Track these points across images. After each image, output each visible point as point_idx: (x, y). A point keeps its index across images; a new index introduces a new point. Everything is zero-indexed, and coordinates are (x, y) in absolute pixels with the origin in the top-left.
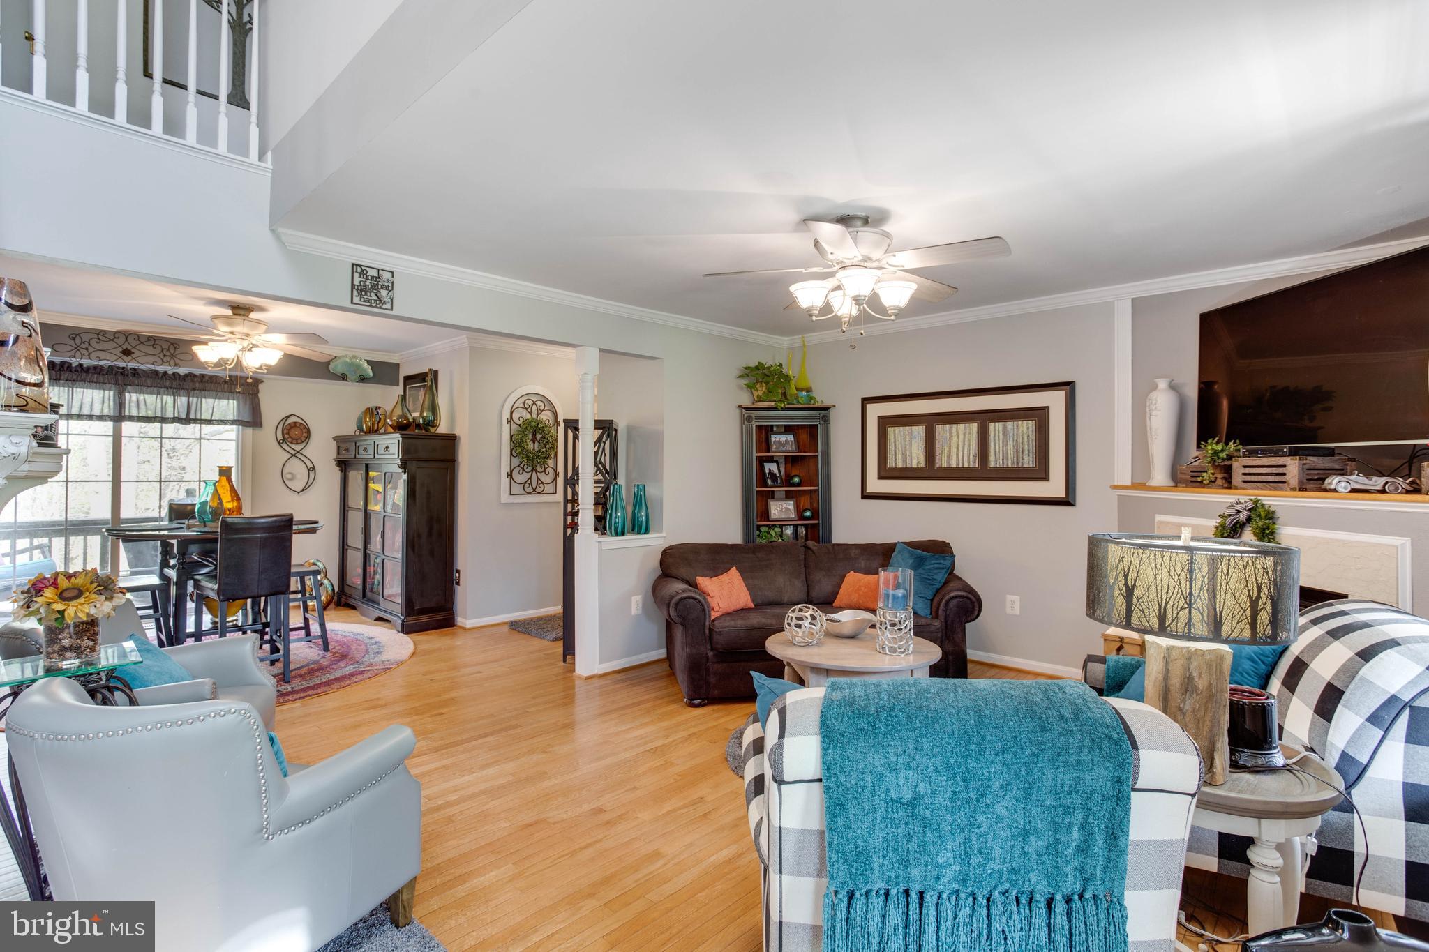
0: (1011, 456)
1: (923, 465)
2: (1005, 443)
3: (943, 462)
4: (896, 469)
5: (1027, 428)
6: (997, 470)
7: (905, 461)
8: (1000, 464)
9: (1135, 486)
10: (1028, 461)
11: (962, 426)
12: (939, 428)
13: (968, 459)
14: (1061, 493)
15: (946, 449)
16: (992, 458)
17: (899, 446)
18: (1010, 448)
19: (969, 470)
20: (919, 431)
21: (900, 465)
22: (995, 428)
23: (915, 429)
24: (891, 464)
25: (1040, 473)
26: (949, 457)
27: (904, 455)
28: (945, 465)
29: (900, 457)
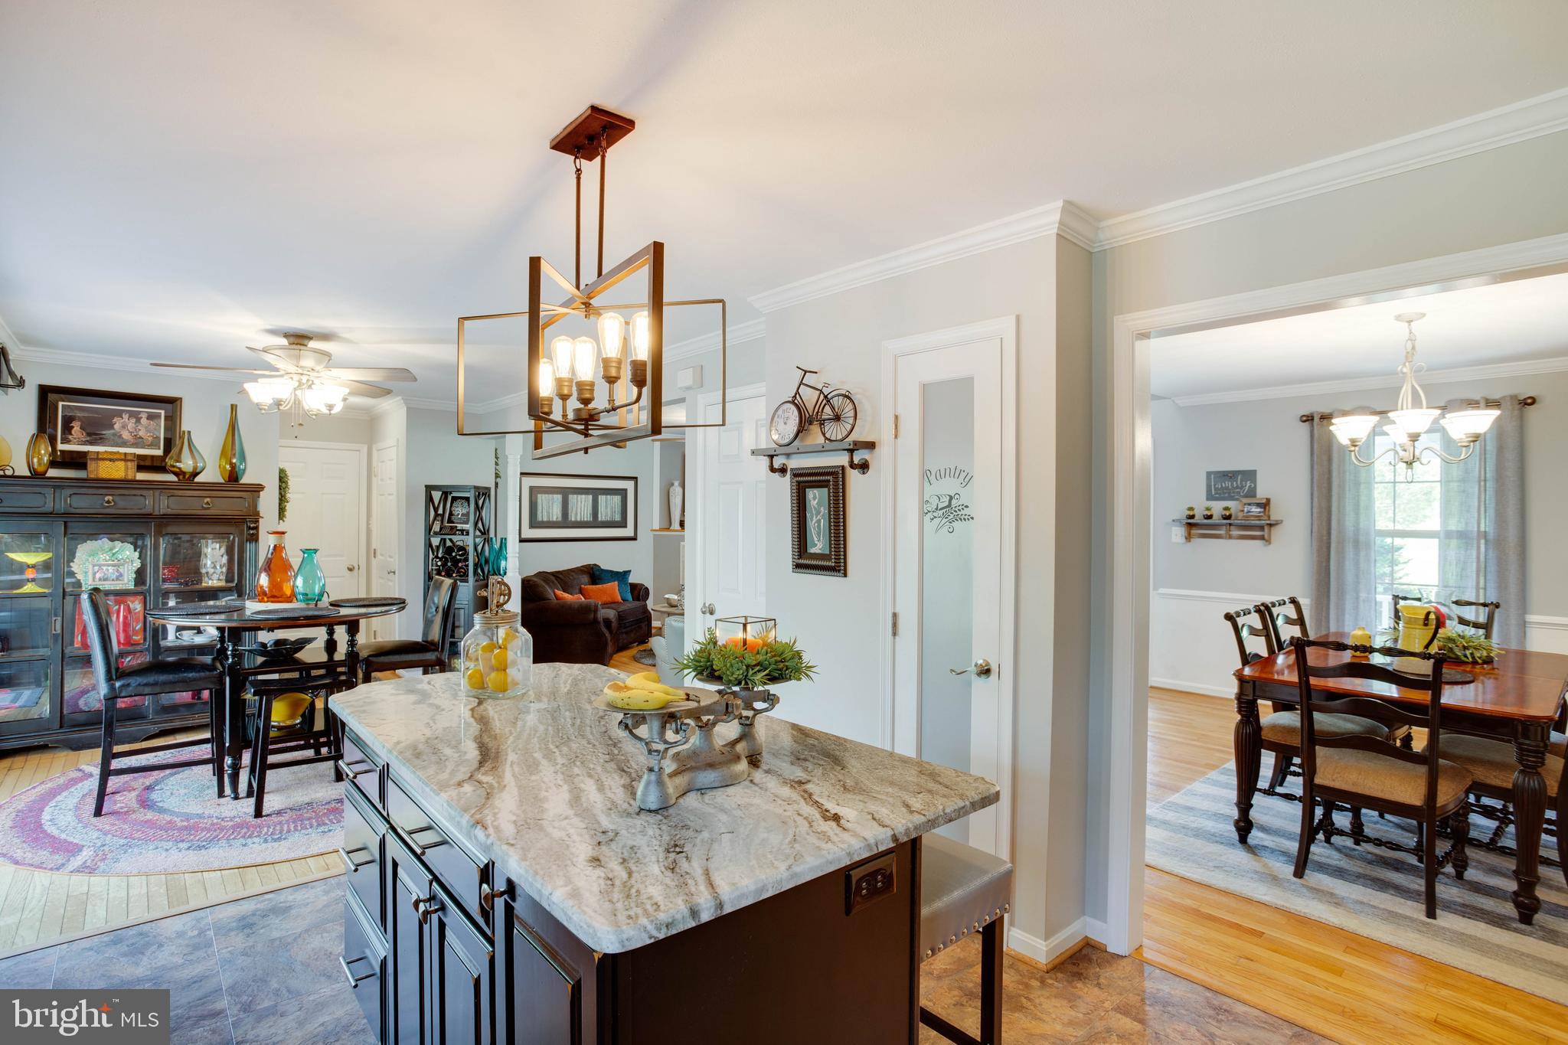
0: (609, 513)
1: (560, 519)
2: (606, 507)
3: (572, 518)
4: (543, 522)
5: (617, 499)
6: (602, 522)
7: (548, 516)
8: (604, 519)
9: (661, 530)
10: (618, 518)
11: (583, 496)
12: (570, 496)
13: (587, 516)
14: (631, 534)
15: (574, 509)
16: (599, 516)
17: (544, 505)
18: (609, 509)
19: (587, 522)
20: (558, 498)
21: (545, 519)
22: (602, 499)
23: (555, 496)
24: (540, 518)
25: (623, 524)
26: (576, 514)
27: (548, 513)
28: (573, 519)
29: (545, 514)
